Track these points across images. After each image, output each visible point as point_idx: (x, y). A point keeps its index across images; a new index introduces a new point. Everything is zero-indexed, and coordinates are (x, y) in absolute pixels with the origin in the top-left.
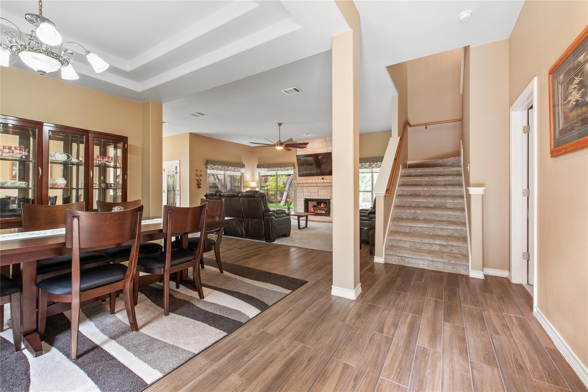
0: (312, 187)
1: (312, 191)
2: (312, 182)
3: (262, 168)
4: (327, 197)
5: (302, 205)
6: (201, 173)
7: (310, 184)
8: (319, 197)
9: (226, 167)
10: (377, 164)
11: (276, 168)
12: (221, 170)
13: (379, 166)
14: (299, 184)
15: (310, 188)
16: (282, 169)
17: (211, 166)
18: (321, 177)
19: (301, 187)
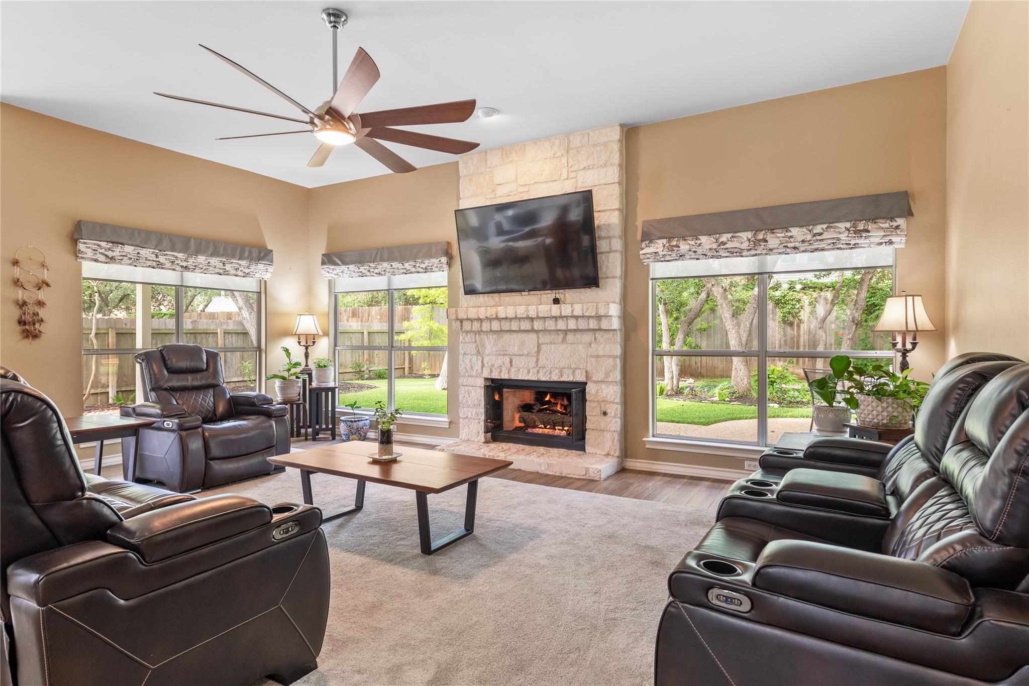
0: (515, 335)
1: (516, 350)
2: (513, 316)
3: (339, 265)
4: (573, 373)
5: (477, 402)
6: (46, 276)
7: (508, 324)
8: (541, 374)
9: (180, 255)
10: (789, 234)
11: (385, 265)
12: (154, 264)
13: (797, 245)
14: (465, 323)
15: (507, 337)
16: (407, 265)
17: (95, 247)
18: (550, 295)
19: (475, 333)
